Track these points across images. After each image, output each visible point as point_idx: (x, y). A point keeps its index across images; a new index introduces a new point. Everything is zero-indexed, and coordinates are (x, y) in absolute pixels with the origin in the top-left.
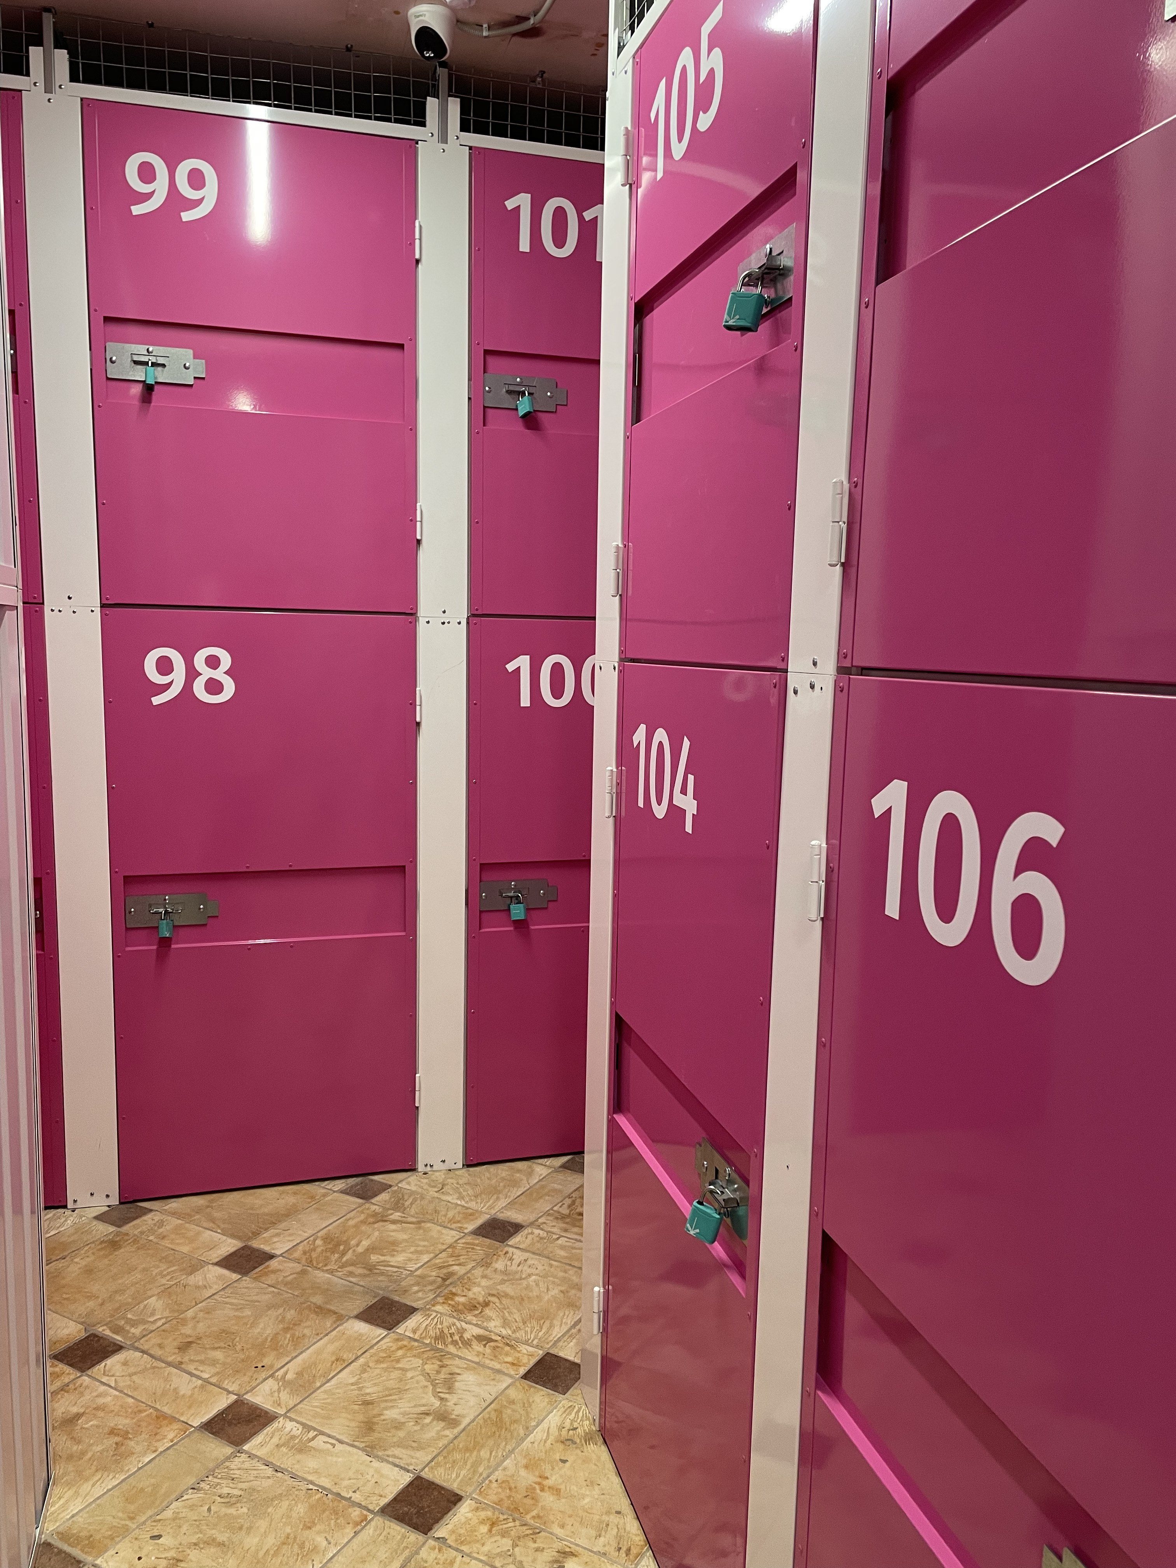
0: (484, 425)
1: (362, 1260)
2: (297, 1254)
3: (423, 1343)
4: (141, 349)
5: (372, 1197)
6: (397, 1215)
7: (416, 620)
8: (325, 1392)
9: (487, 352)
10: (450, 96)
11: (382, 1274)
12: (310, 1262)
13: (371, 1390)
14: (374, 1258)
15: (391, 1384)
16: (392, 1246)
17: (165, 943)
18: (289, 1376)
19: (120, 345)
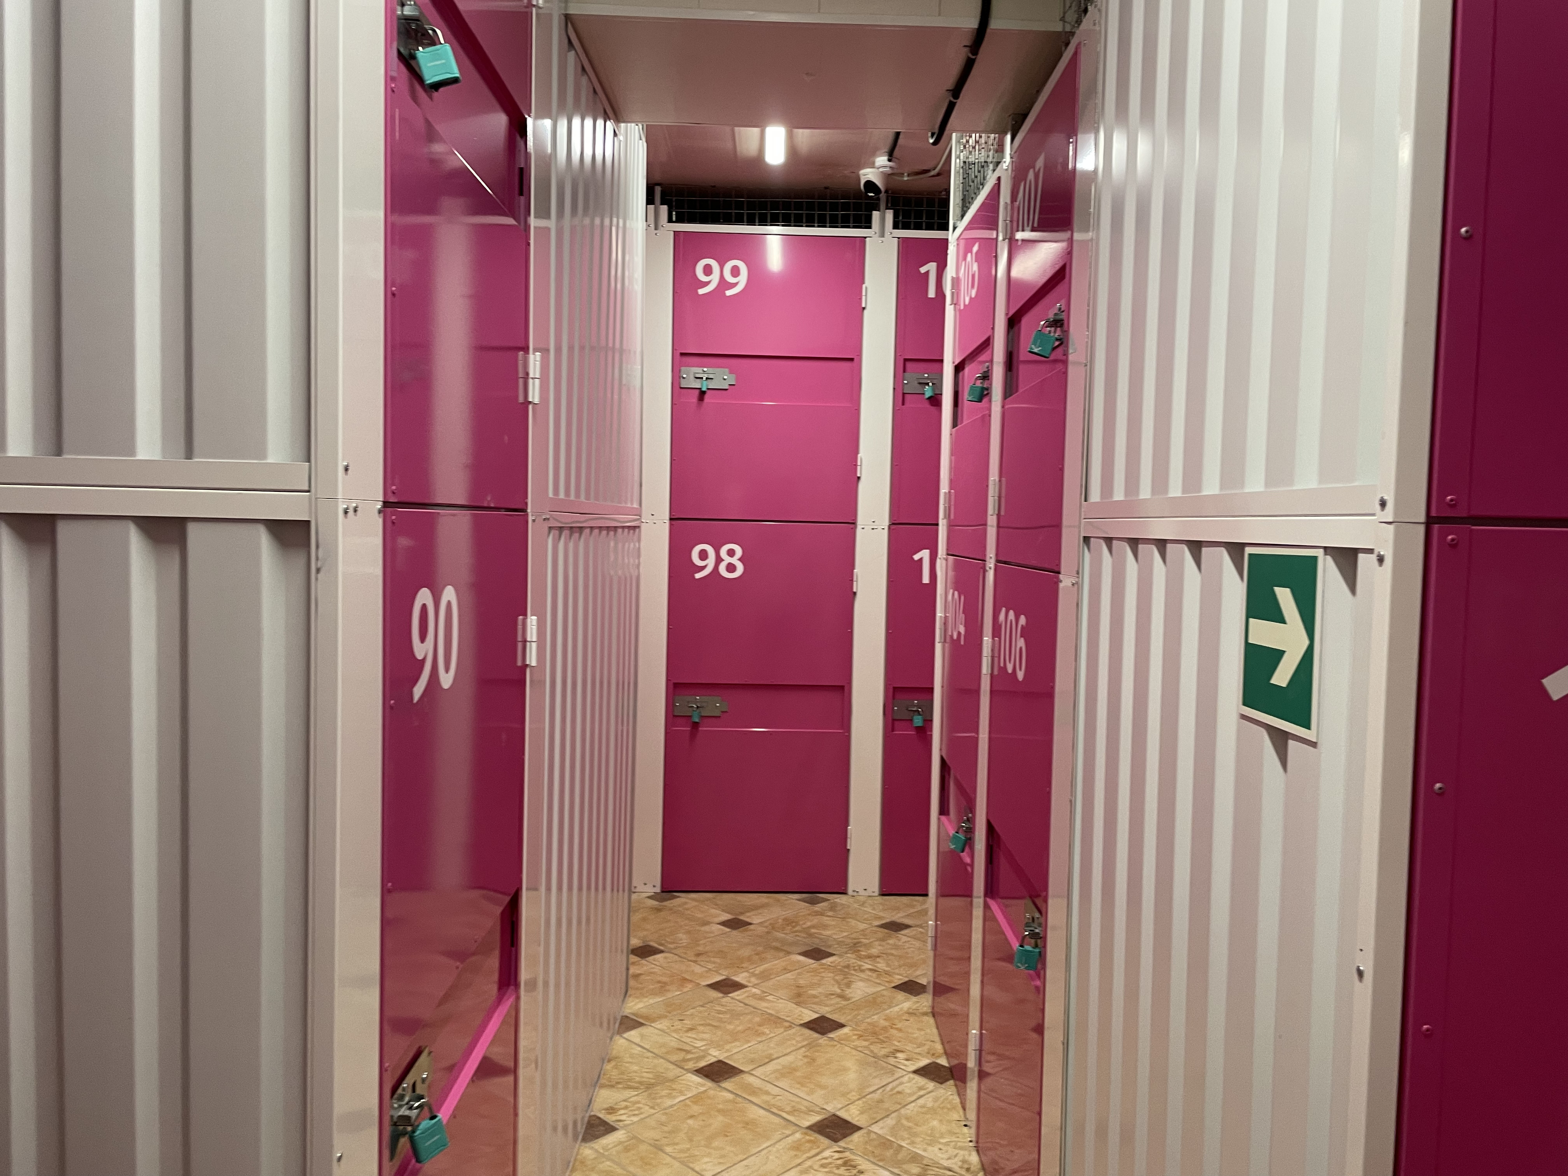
0: (903, 404)
1: (806, 930)
2: (766, 924)
3: (837, 969)
4: (699, 370)
5: (816, 904)
6: (830, 913)
7: (856, 527)
8: (777, 980)
9: (906, 360)
10: (887, 209)
11: (816, 937)
12: (773, 928)
13: (802, 982)
14: (813, 931)
15: (816, 981)
16: (825, 927)
17: (695, 725)
18: (757, 972)
19: (688, 368)
